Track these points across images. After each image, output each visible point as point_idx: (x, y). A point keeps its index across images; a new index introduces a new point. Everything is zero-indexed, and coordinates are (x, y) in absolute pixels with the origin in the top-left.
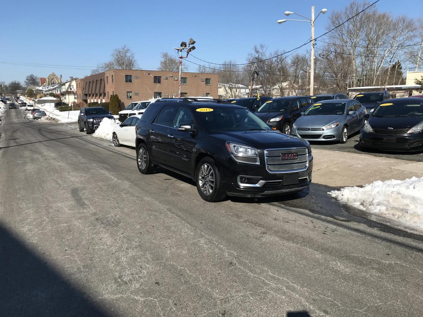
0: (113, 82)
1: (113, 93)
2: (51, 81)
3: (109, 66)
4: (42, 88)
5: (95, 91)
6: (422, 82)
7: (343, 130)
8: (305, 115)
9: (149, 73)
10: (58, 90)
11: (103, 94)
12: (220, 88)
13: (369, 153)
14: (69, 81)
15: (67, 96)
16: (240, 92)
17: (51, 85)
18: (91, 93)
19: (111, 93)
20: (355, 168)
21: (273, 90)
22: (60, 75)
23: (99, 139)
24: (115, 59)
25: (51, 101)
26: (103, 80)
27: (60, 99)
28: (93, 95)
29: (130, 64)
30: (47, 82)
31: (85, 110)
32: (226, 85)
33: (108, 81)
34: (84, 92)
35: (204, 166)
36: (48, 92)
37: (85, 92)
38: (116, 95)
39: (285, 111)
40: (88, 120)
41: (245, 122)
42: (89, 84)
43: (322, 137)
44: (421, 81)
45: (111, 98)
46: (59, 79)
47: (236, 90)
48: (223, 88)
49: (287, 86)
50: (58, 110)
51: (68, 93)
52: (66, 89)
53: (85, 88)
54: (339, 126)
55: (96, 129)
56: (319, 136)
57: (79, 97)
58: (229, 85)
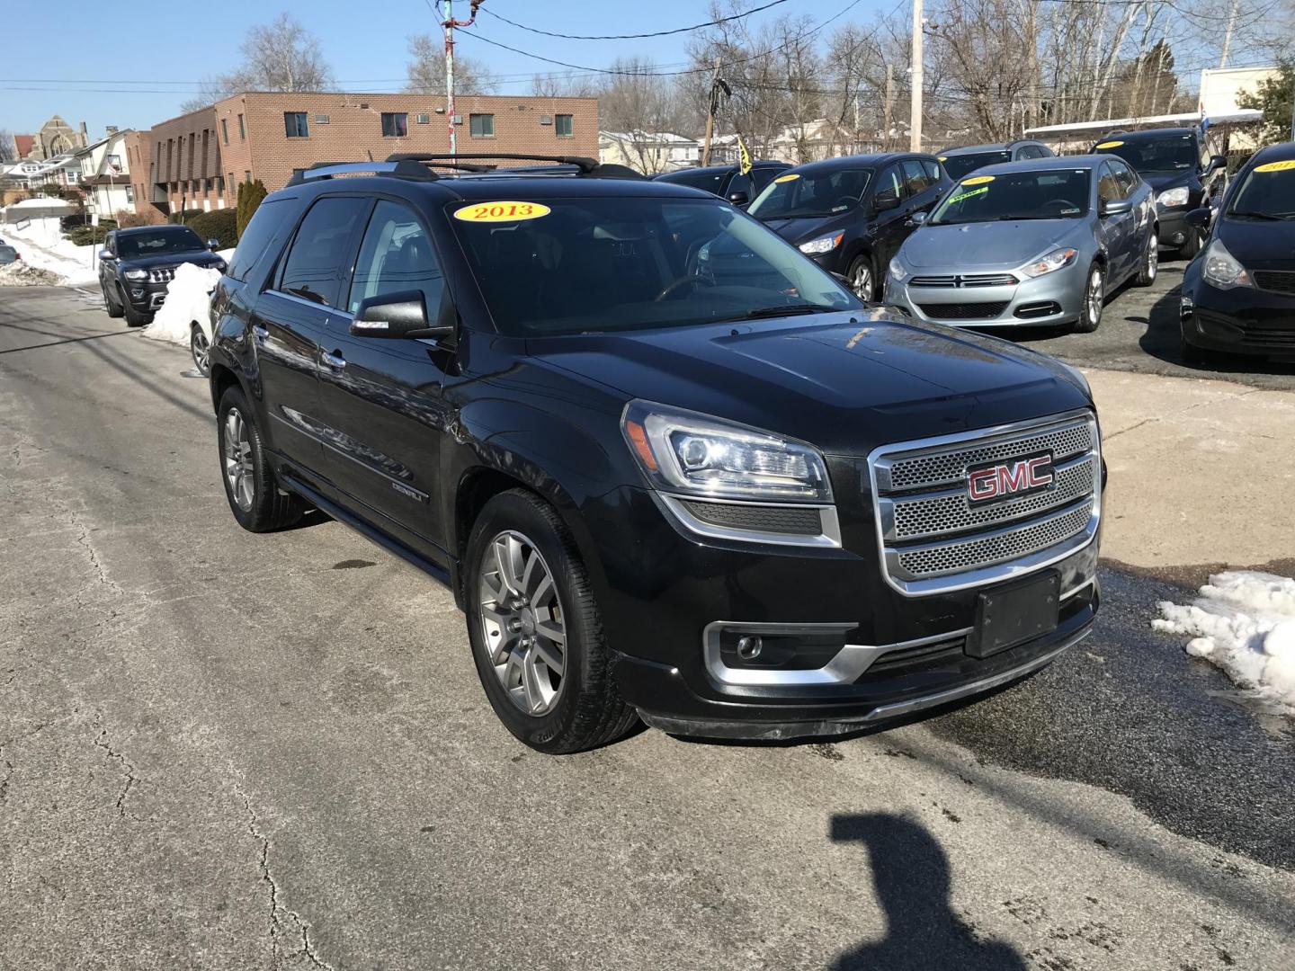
0: (243, 137)
1: (248, 176)
2: (52, 146)
3: (240, 87)
4: (23, 170)
5: (190, 172)
6: (1259, 100)
7: (1090, 279)
8: (931, 224)
9: (365, 101)
10: (71, 174)
11: (214, 183)
12: (607, 146)
13: (1221, 374)
14: (105, 142)
15: (102, 193)
16: (671, 157)
17: (53, 155)
18: (179, 179)
19: (241, 178)
20: (1212, 458)
21: (775, 147)
22: (81, 124)
23: (162, 344)
24: (256, 64)
25: (51, 212)
26: (213, 132)
27: (81, 203)
28: (186, 185)
29: (308, 80)
30: (37, 148)
31: (118, 238)
32: (624, 136)
33: (230, 135)
34: (154, 176)
35: (503, 542)
36: (40, 183)
37: (158, 177)
38: (259, 183)
39: (851, 213)
40: (129, 275)
41: (701, 260)
42: (166, 147)
43: (1013, 310)
44: (1256, 96)
45: (241, 192)
46: (77, 136)
47: (658, 151)
48: (616, 146)
49: (819, 136)
50: (71, 242)
51: (102, 180)
52: (97, 168)
53: (156, 164)
54: (1074, 264)
55: (159, 309)
56: (996, 308)
57: (140, 193)
58: (635, 136)
